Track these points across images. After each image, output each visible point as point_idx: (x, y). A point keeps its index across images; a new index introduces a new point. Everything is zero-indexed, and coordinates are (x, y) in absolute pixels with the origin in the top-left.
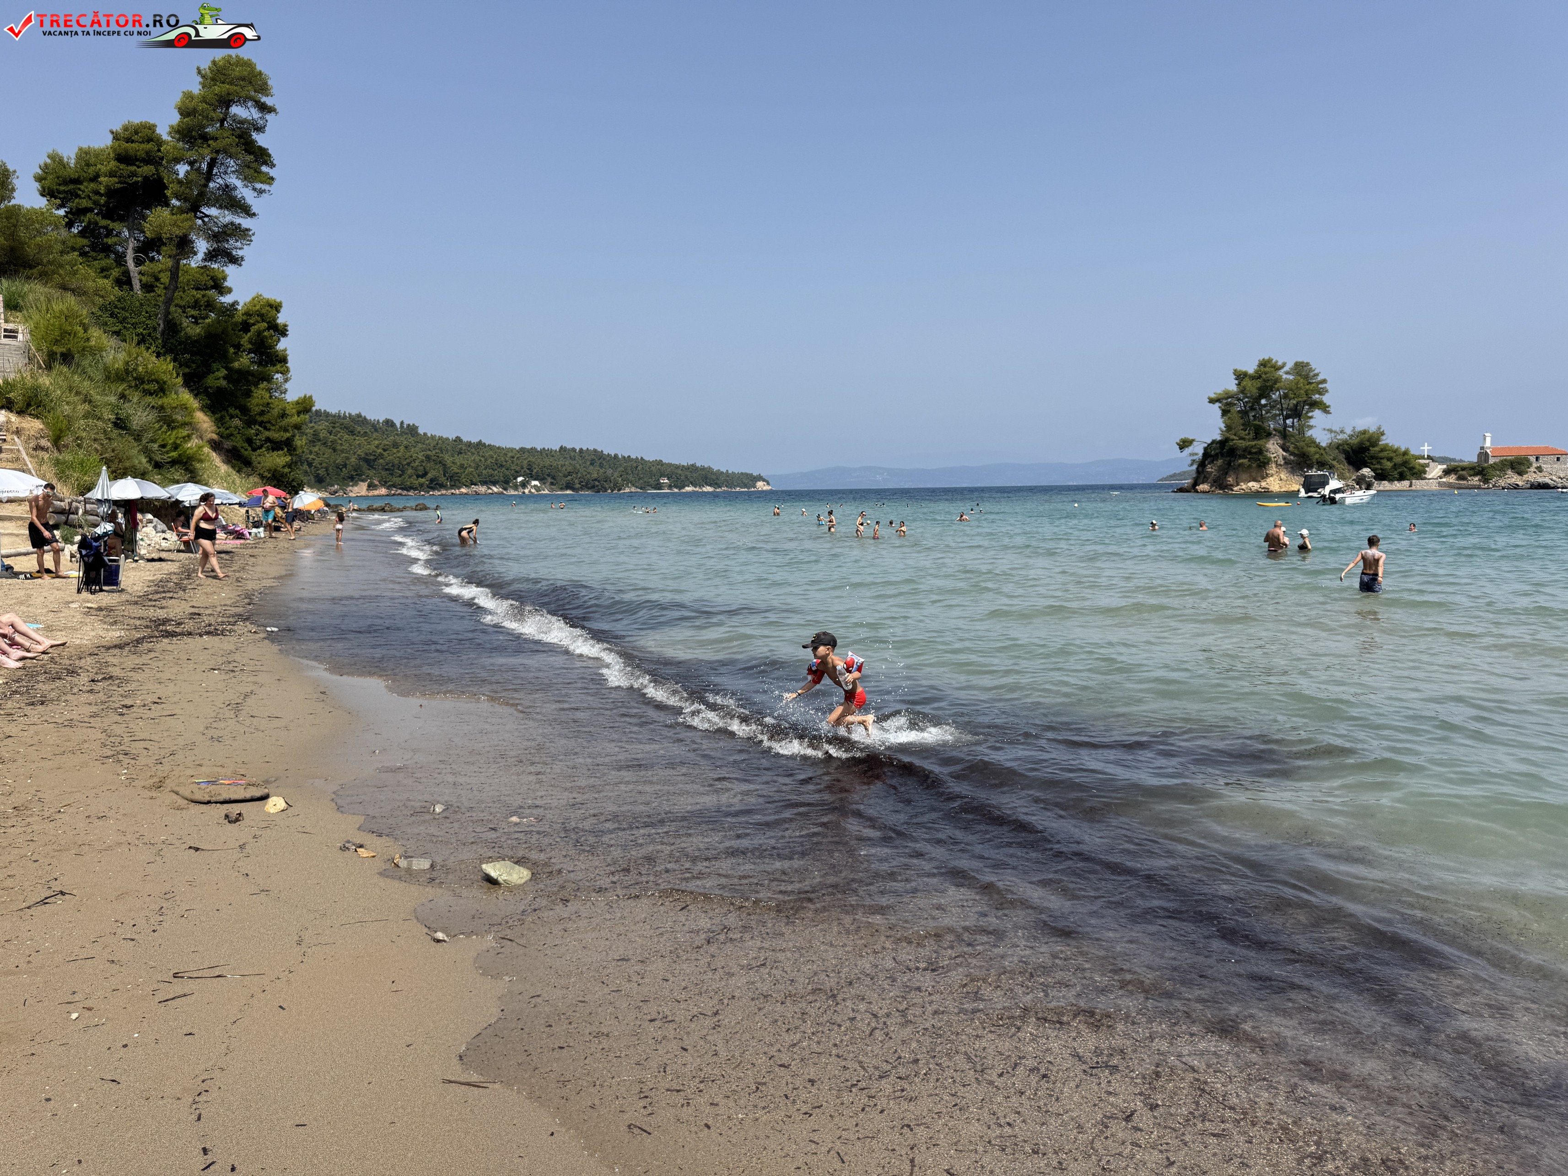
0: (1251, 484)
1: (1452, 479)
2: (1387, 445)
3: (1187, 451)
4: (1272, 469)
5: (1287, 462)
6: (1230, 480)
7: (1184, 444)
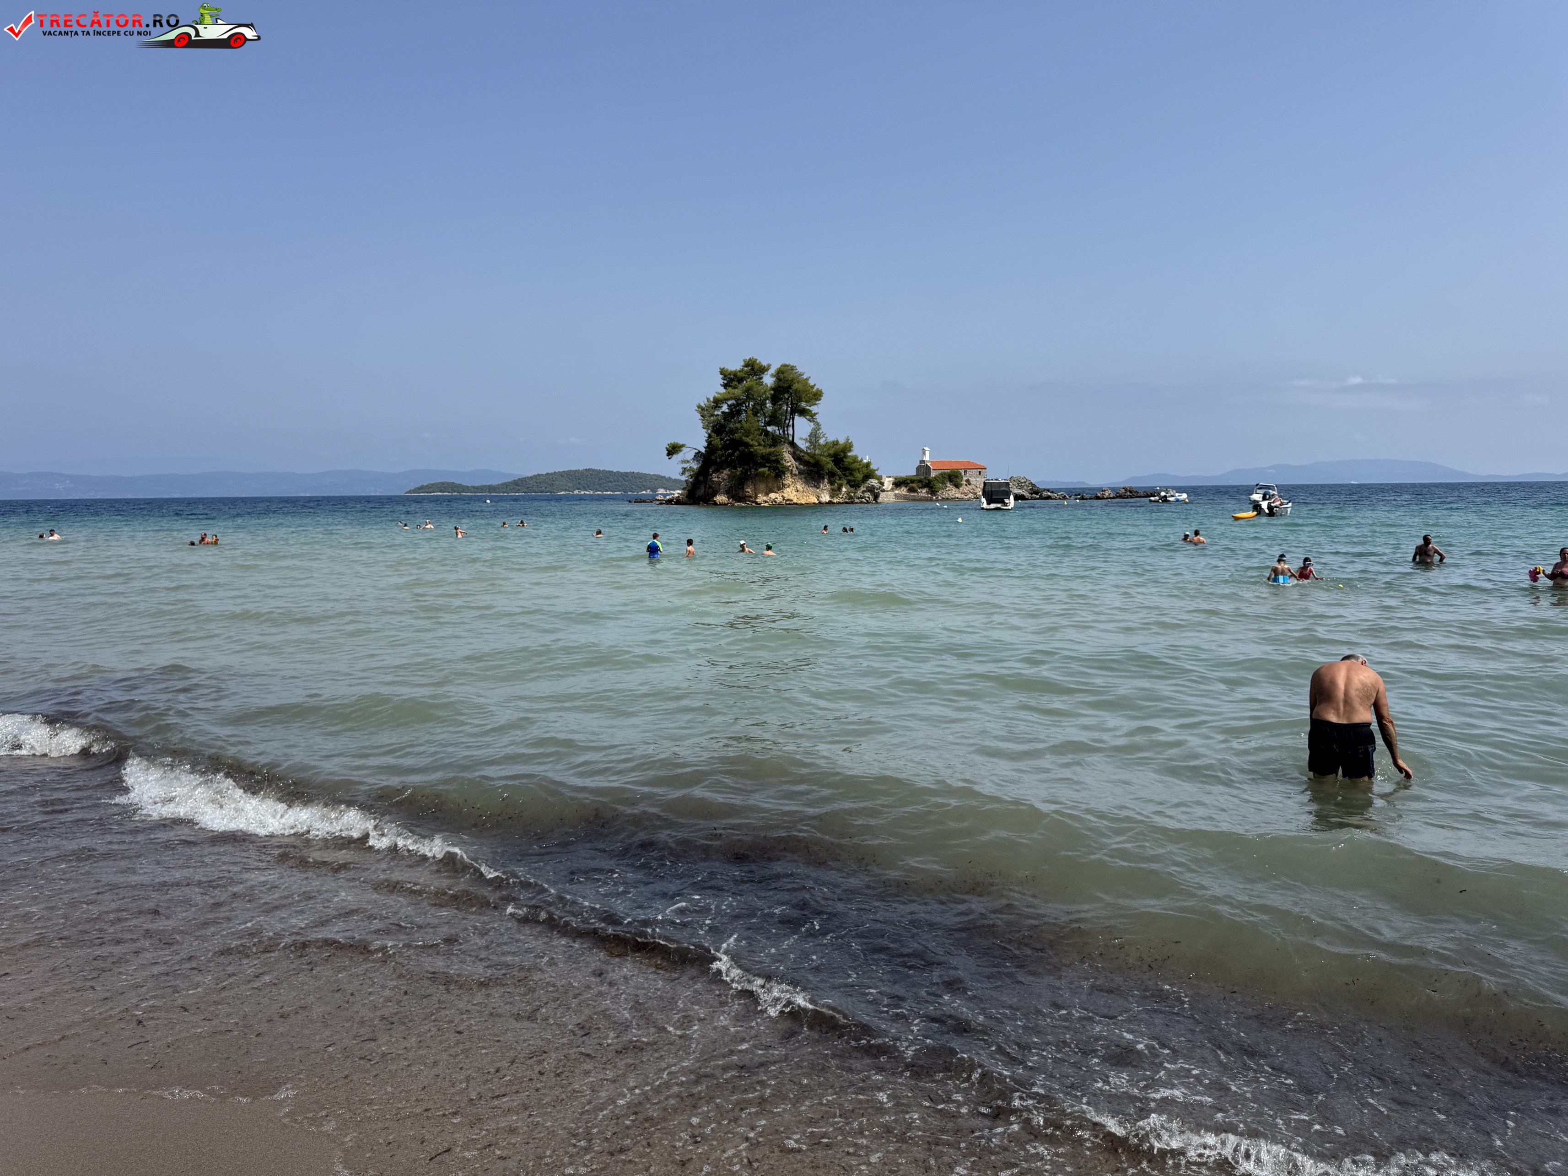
0: (772, 495)
1: (903, 491)
2: (856, 457)
3: (677, 458)
4: (788, 480)
5: (801, 473)
6: (749, 490)
7: (673, 450)
